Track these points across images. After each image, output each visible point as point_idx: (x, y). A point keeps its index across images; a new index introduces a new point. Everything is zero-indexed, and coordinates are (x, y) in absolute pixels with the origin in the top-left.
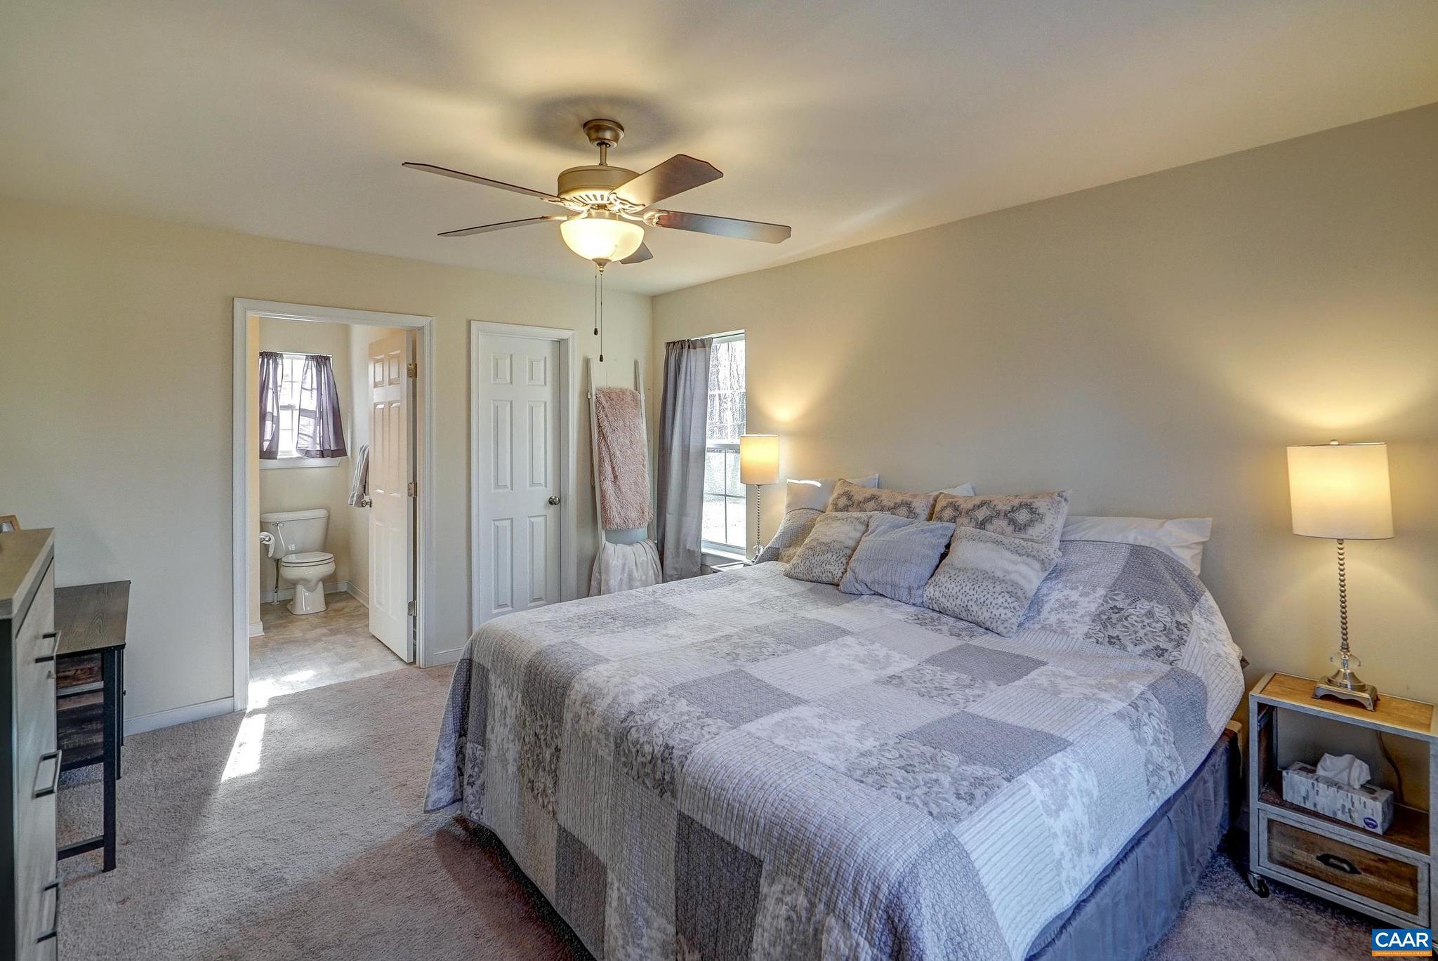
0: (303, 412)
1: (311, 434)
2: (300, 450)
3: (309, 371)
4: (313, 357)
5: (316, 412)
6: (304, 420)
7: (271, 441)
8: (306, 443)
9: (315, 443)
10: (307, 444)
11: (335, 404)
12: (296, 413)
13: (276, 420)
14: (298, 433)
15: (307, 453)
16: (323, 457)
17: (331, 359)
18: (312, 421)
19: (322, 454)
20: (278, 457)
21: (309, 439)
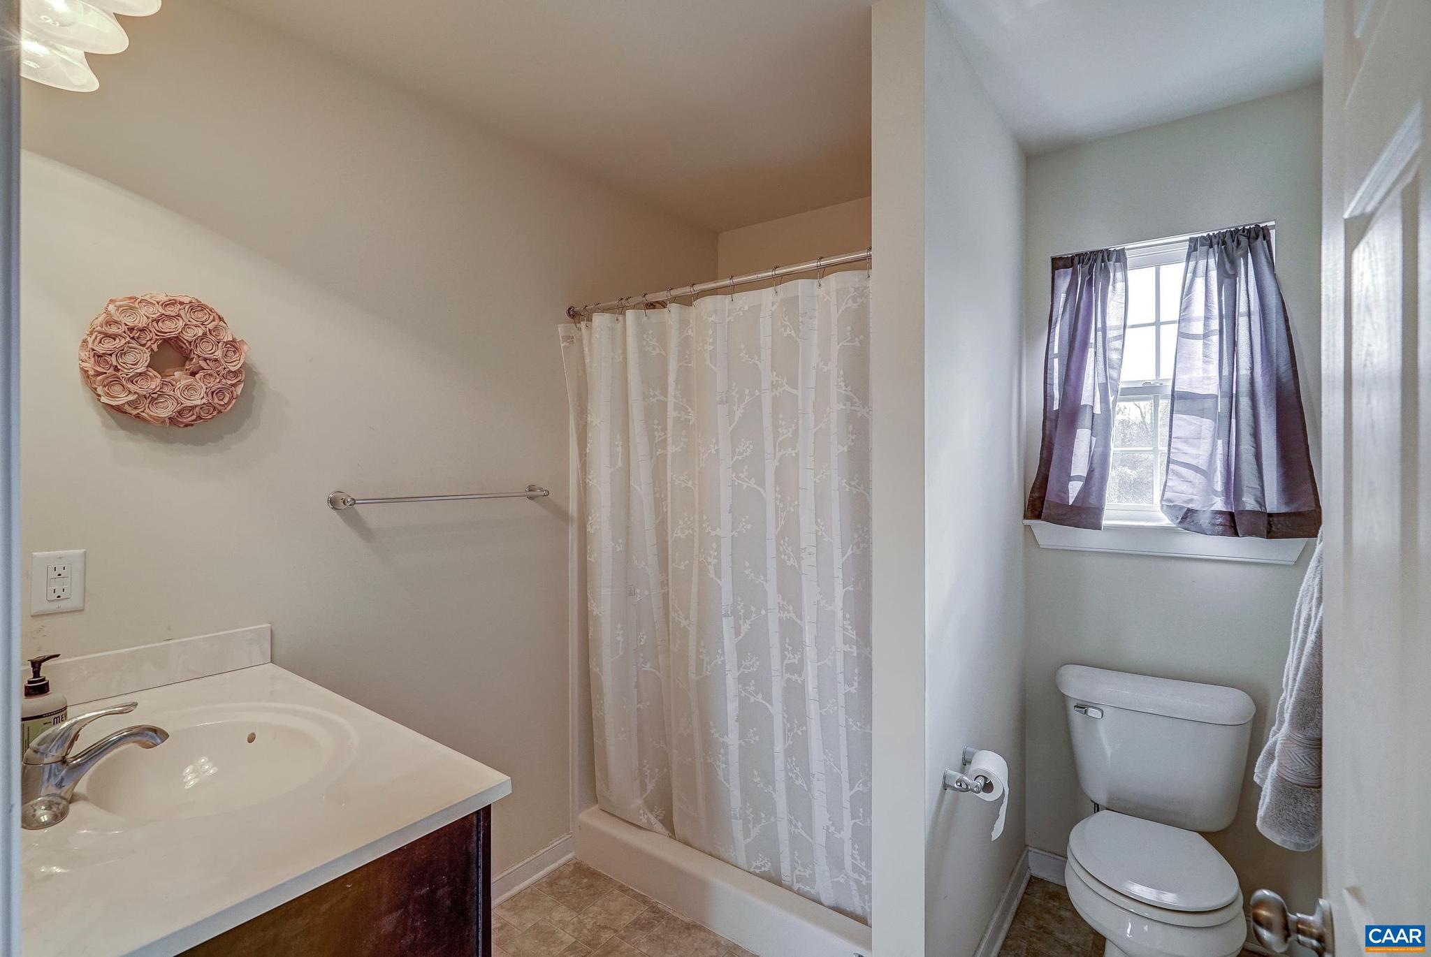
0: (1181, 400)
1: (1202, 463)
2: (1170, 507)
3: (1200, 283)
4: (1209, 242)
5: (1217, 397)
6: (1185, 424)
7: (1088, 480)
8: (1184, 487)
9: (1209, 491)
10: (1189, 491)
11: (1284, 367)
12: (1164, 404)
13: (1102, 427)
14: (1168, 462)
15: (1187, 518)
16: (1236, 534)
17: (1273, 232)
18: (1207, 425)
19: (1232, 524)
20: (1104, 522)
21: (1198, 479)
